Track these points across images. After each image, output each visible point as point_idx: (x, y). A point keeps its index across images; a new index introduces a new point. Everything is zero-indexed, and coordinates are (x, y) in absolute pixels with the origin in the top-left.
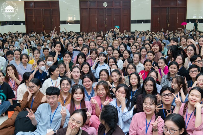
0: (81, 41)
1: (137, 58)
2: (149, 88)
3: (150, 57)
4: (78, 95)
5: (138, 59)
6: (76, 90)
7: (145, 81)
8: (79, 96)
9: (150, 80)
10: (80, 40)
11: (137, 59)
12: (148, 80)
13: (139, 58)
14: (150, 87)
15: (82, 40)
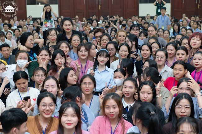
0: (68, 27)
1: (162, 57)
2: (183, 111)
3: (180, 56)
4: (69, 118)
5: (164, 59)
6: (66, 109)
7: (177, 99)
8: (70, 120)
9: (185, 98)
10: (66, 25)
11: (162, 59)
12: (182, 98)
13: (165, 57)
14: (186, 109)
15: (69, 25)
